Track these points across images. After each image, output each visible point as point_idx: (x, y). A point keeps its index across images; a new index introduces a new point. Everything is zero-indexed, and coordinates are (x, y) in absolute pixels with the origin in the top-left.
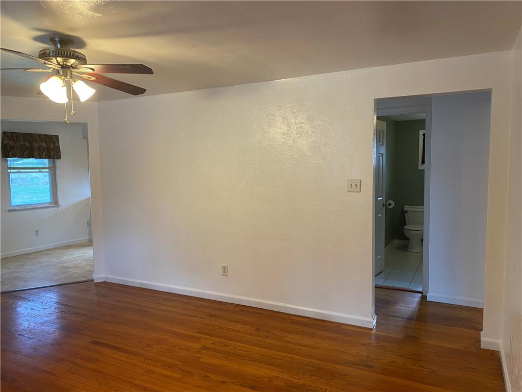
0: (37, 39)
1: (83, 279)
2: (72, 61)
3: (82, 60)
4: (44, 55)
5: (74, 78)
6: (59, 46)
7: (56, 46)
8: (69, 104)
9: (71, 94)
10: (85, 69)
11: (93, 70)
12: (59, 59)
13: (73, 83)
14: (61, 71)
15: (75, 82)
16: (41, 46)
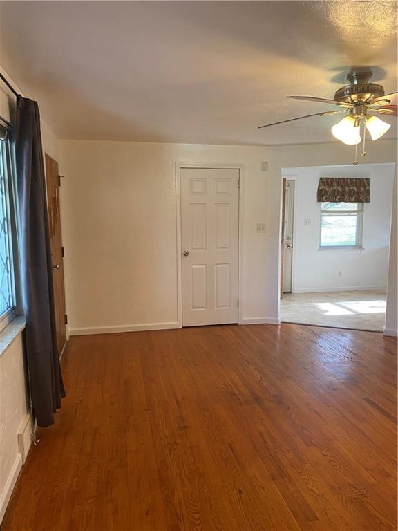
0: (334, 80)
2: (368, 96)
3: (379, 91)
4: (340, 96)
5: (367, 116)
6: (356, 83)
7: (352, 81)
8: (360, 145)
9: (364, 133)
10: (380, 102)
11: (389, 101)
12: (354, 97)
13: (366, 120)
14: (354, 112)
15: (368, 119)
16: (339, 86)
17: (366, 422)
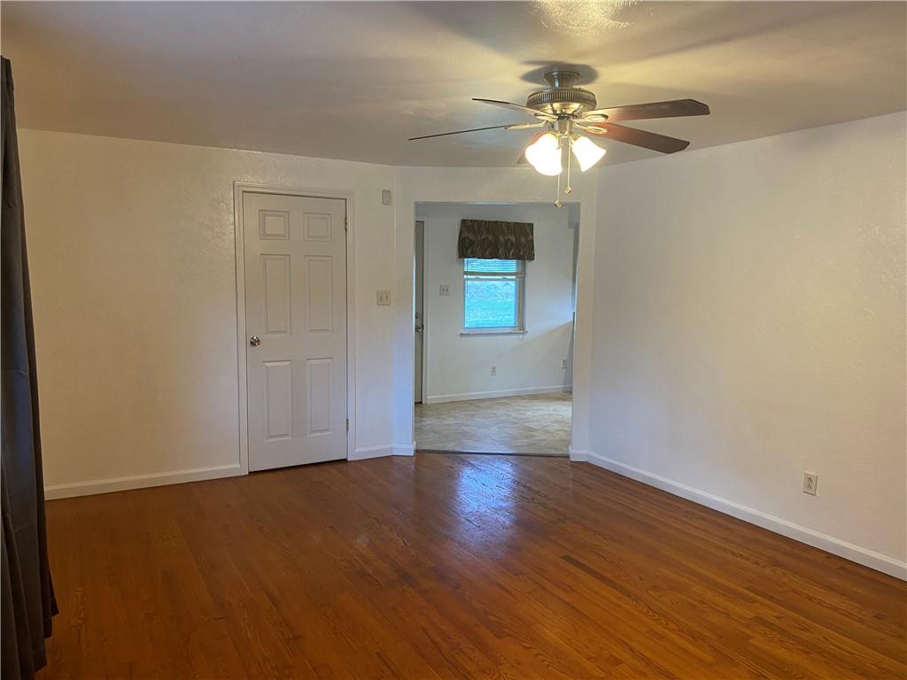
0: (529, 77)
1: (553, 452)
2: (575, 106)
3: (589, 102)
4: (535, 102)
5: (575, 134)
6: (557, 84)
7: (552, 84)
8: (563, 175)
9: (568, 158)
10: (593, 117)
11: (606, 117)
12: (556, 105)
13: (573, 141)
14: (557, 127)
15: (575, 139)
16: (532, 87)
17: (574, 591)
